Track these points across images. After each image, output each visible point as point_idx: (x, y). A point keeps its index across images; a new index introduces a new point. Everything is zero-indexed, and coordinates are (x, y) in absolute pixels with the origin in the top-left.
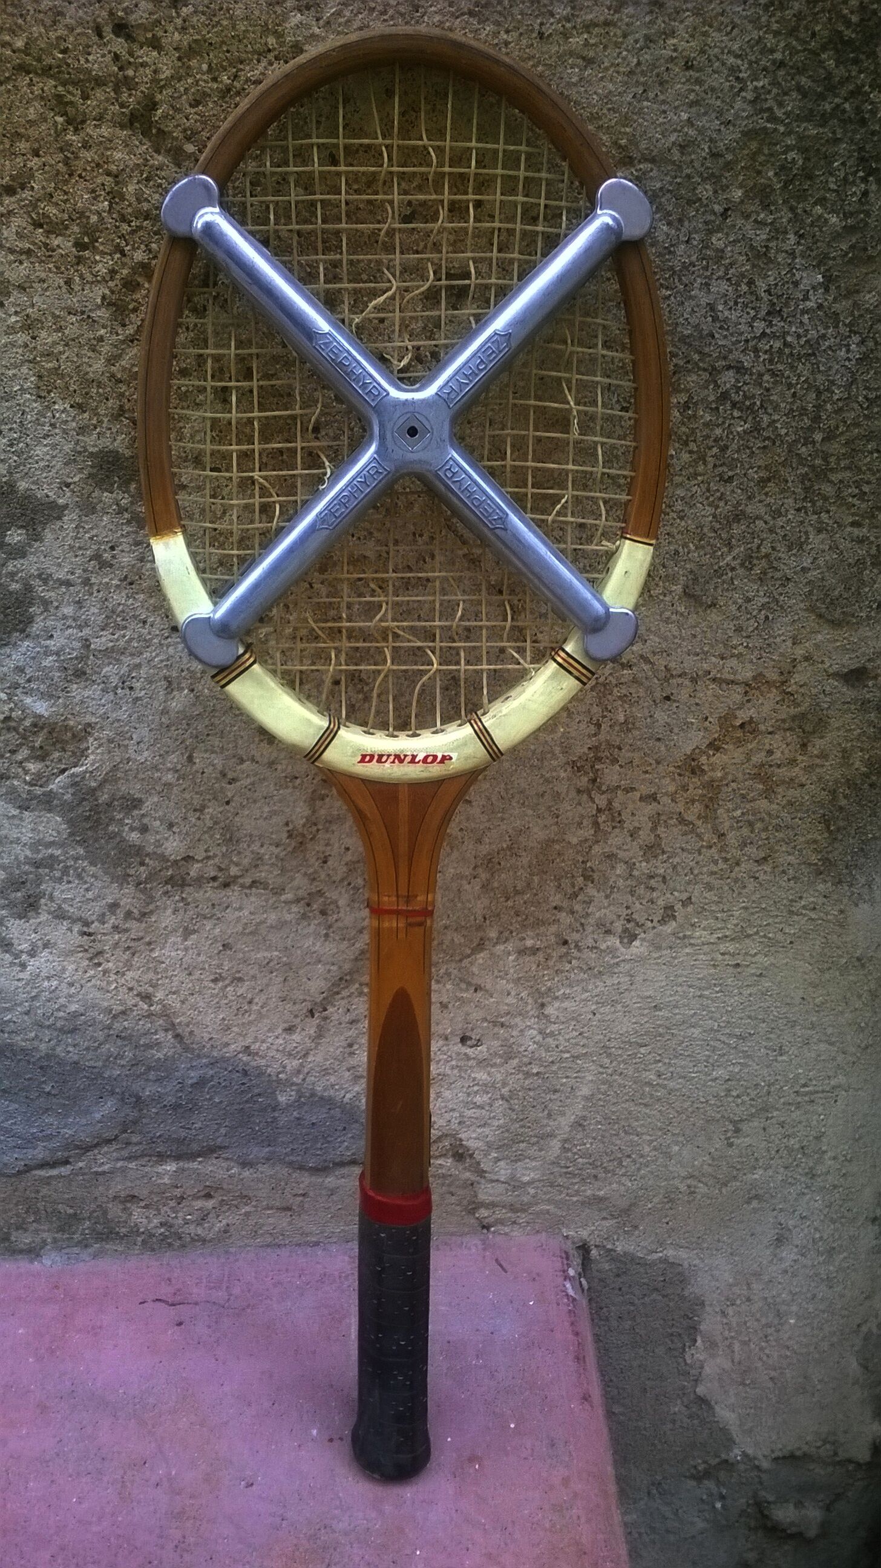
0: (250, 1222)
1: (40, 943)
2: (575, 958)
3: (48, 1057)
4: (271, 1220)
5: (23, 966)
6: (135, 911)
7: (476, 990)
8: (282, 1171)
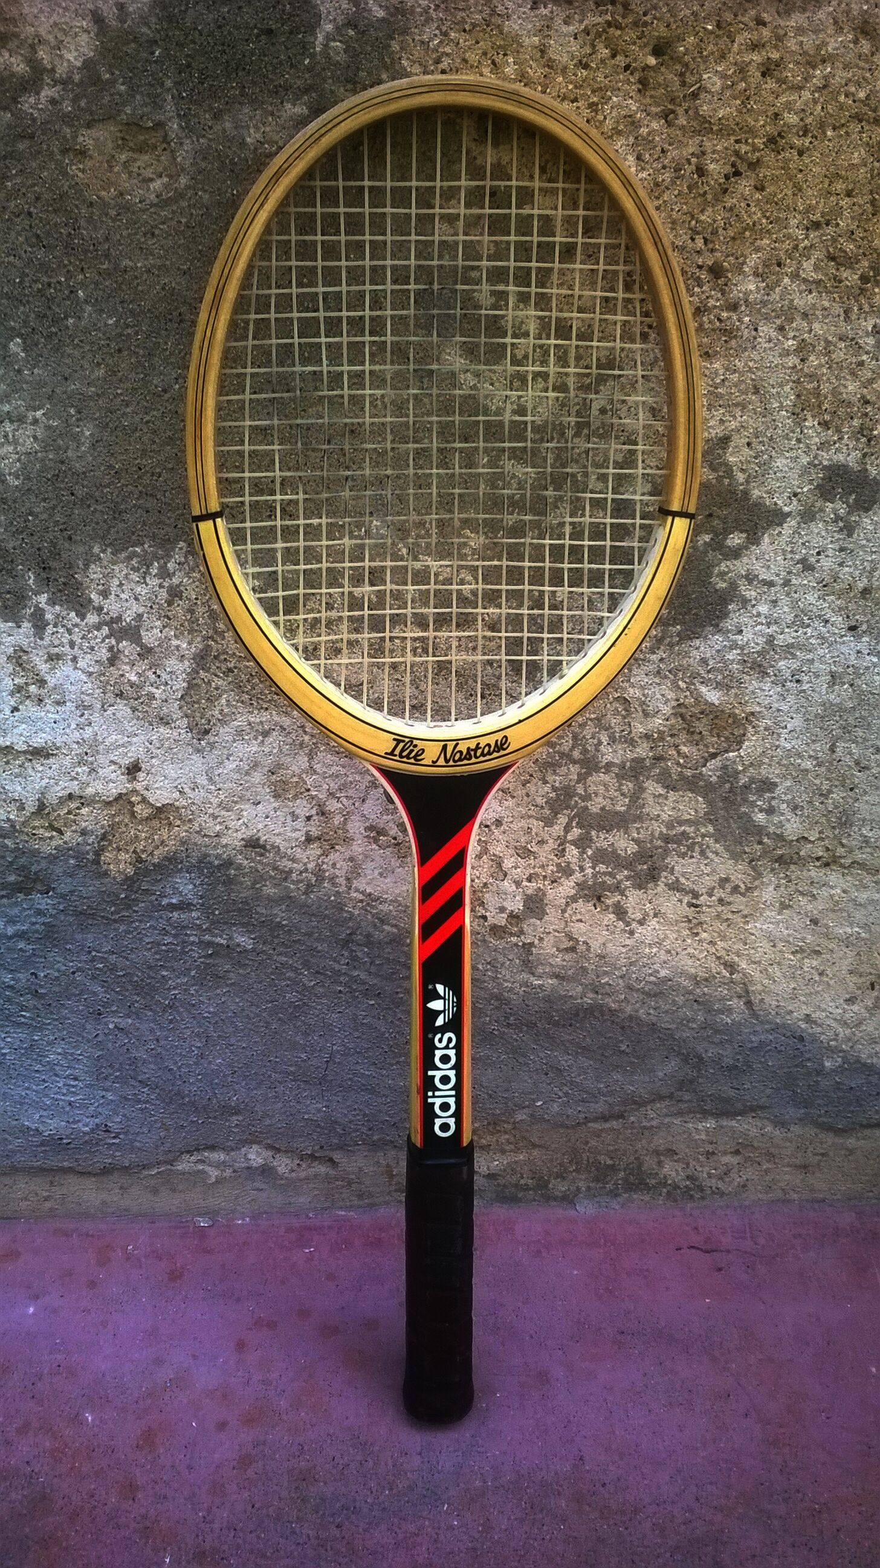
1: (651, 913)
3: (630, 1016)
4: (787, 1177)
5: (632, 933)
6: (742, 886)
8: (811, 1131)
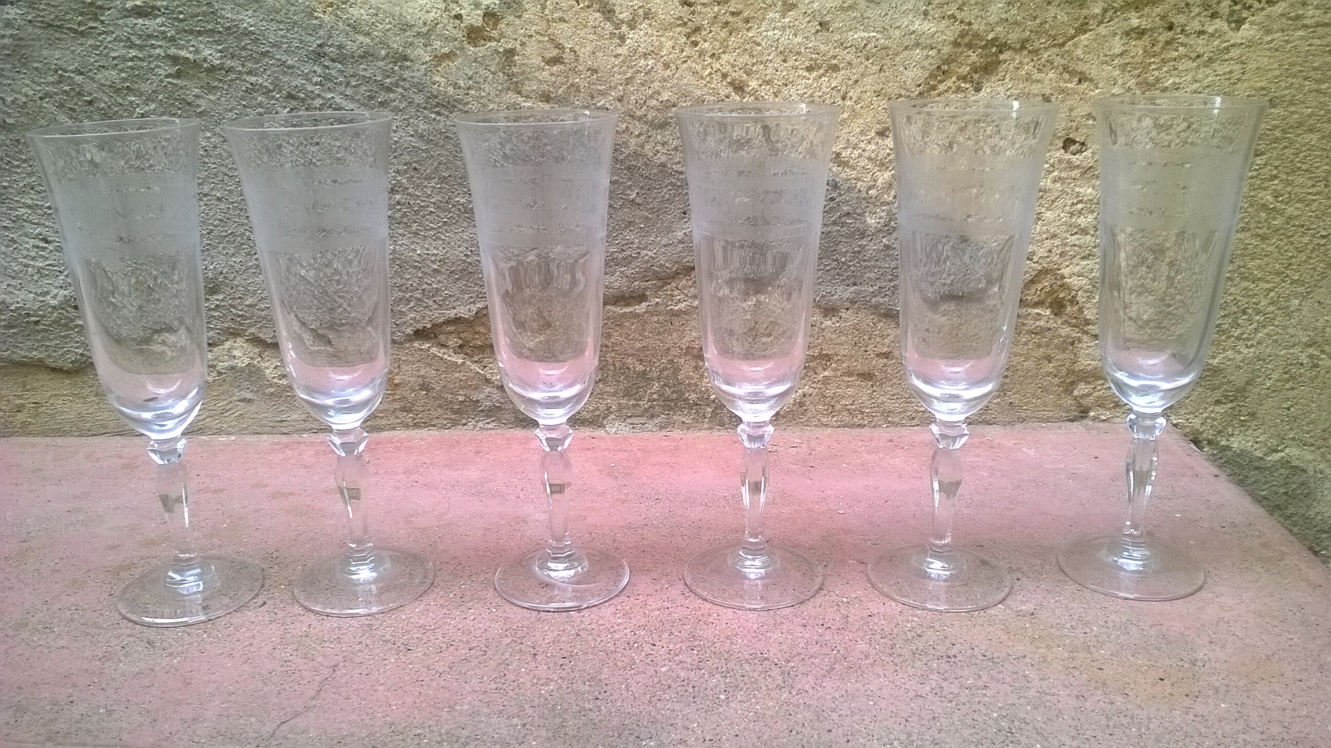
0: (829, 393)
1: (641, 12)
2: (1183, 45)
3: (636, 155)
4: (850, 391)
5: (622, 38)
7: (1080, 81)
8: (866, 319)
